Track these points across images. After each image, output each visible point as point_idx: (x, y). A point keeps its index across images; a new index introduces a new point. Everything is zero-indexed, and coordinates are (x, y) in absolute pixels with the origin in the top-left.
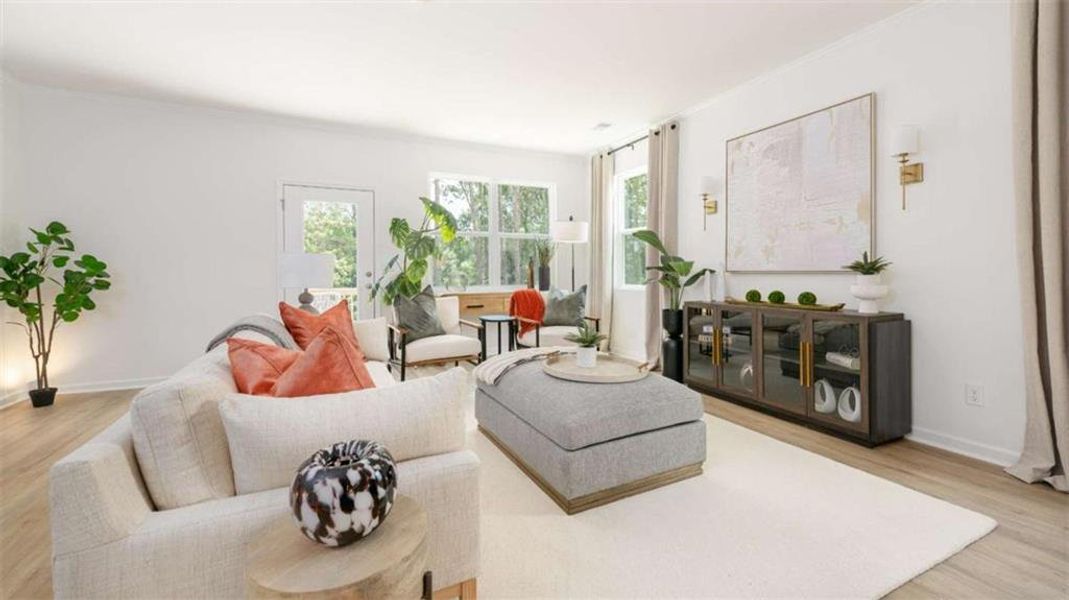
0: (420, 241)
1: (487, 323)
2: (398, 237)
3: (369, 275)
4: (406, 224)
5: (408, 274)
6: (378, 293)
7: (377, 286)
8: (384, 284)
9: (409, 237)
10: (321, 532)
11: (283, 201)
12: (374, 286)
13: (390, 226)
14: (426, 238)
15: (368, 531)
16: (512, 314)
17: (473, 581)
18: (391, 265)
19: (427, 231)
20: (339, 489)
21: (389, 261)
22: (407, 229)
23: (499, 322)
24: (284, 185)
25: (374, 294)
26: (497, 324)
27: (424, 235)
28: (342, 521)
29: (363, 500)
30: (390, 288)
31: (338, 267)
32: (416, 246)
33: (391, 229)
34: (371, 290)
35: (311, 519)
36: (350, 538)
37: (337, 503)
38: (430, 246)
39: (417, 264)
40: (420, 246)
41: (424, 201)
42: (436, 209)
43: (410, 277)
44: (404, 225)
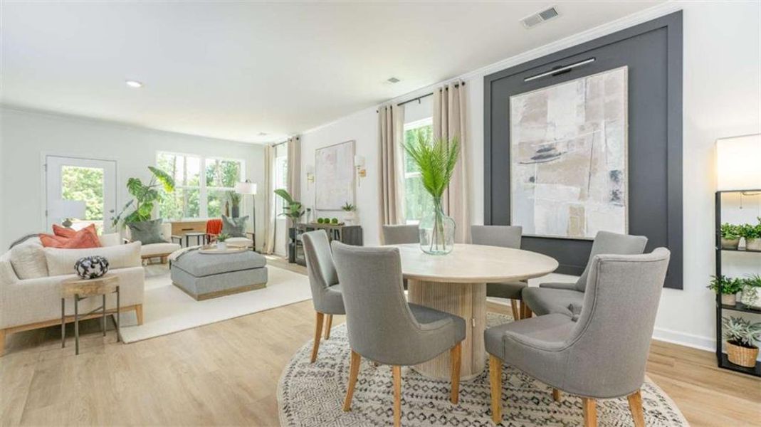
0: (147, 192)
1: (189, 238)
2: (134, 189)
3: (112, 211)
4: (139, 181)
5: (140, 212)
6: (119, 222)
7: (118, 218)
8: (123, 216)
9: (141, 189)
10: (85, 273)
11: (46, 165)
12: (116, 218)
13: (127, 183)
14: (152, 190)
15: (99, 275)
16: (207, 232)
17: (141, 305)
18: (127, 206)
19: (154, 186)
20: (90, 263)
21: (127, 203)
22: (140, 185)
23: (198, 236)
24: (47, 156)
25: (116, 222)
26: (197, 237)
27: (151, 188)
28: (91, 271)
29: (98, 266)
30: (127, 219)
31: (88, 205)
32: (145, 195)
33: (128, 185)
34: (113, 221)
35: (82, 270)
36: (93, 276)
37: (90, 266)
38: (155, 195)
39: (146, 205)
40: (148, 195)
41: (152, 169)
42: (159, 174)
43: (141, 213)
44: (138, 182)
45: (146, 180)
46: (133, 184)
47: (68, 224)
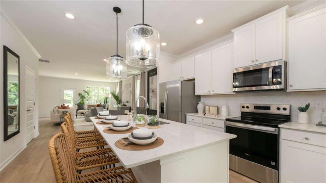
2: (80, 96)
3: (75, 102)
18: (78, 100)
19: (84, 95)
24: (61, 88)
30: (78, 104)
38: (84, 97)
39: (82, 100)
40: (82, 97)
41: (84, 91)
42: (85, 92)
43: (81, 102)
44: (81, 94)
45: (83, 93)
46: (80, 94)
47: (64, 105)
